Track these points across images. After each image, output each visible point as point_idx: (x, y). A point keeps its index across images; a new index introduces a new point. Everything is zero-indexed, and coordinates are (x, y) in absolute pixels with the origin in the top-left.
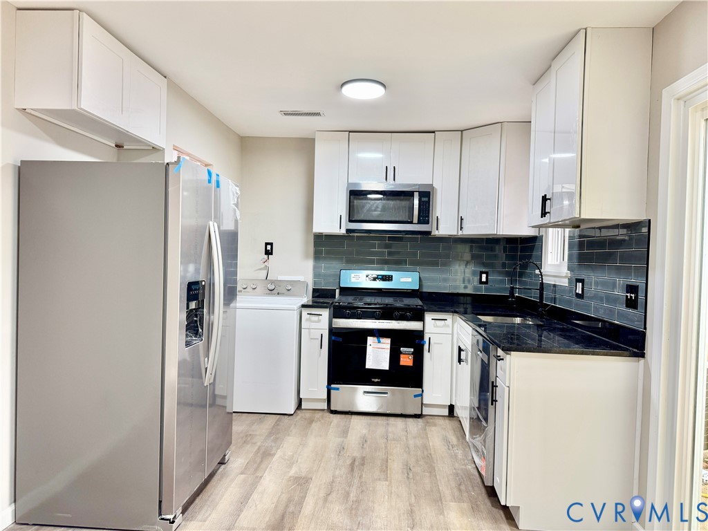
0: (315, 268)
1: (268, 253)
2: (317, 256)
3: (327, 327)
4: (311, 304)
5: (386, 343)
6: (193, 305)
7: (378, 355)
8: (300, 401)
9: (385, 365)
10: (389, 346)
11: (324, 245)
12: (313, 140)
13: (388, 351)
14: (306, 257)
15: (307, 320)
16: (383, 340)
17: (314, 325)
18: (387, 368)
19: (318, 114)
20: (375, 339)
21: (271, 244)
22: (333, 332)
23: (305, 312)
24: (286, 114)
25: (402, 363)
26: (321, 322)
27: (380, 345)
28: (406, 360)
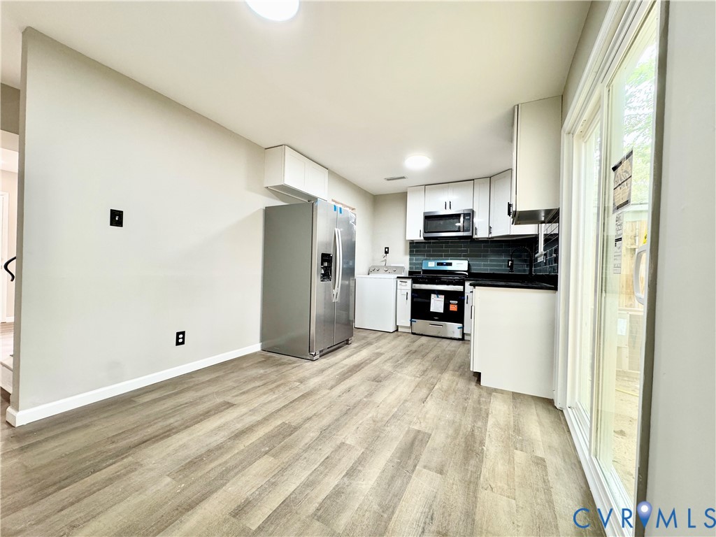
0: (410, 260)
1: (387, 253)
2: (411, 253)
3: (410, 288)
4: (407, 276)
5: (442, 298)
6: (326, 264)
7: (437, 305)
8: (397, 327)
9: (441, 310)
10: (443, 300)
11: (414, 247)
12: (407, 193)
13: (443, 303)
14: (406, 254)
15: (401, 285)
16: (439, 296)
17: (403, 288)
18: (442, 312)
19: (404, 178)
20: (436, 295)
21: (388, 248)
22: (414, 291)
23: (399, 280)
24: (388, 180)
25: (451, 309)
26: (408, 286)
27: (438, 299)
28: (453, 308)
